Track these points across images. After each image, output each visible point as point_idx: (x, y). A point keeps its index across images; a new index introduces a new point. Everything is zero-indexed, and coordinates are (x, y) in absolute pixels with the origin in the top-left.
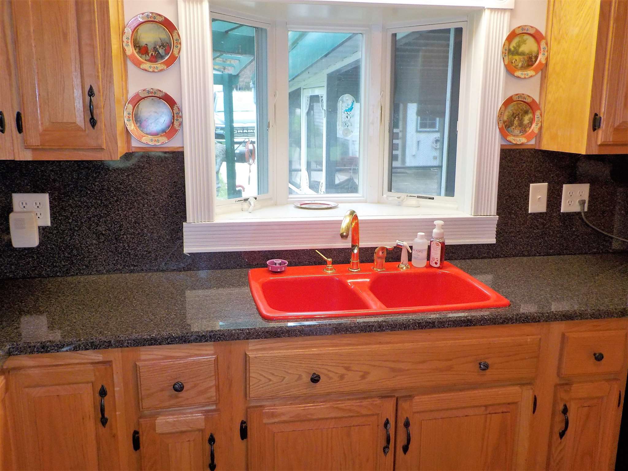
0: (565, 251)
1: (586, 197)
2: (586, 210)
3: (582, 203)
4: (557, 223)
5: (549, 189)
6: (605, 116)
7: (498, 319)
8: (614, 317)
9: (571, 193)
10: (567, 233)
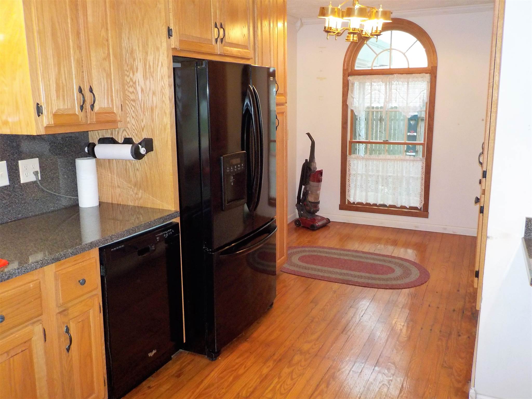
0: (31, 213)
1: (38, 169)
2: (40, 179)
3: (36, 173)
4: (20, 192)
5: (8, 166)
6: (45, 105)
7: (4, 276)
8: (86, 250)
9: (26, 167)
10: (29, 199)
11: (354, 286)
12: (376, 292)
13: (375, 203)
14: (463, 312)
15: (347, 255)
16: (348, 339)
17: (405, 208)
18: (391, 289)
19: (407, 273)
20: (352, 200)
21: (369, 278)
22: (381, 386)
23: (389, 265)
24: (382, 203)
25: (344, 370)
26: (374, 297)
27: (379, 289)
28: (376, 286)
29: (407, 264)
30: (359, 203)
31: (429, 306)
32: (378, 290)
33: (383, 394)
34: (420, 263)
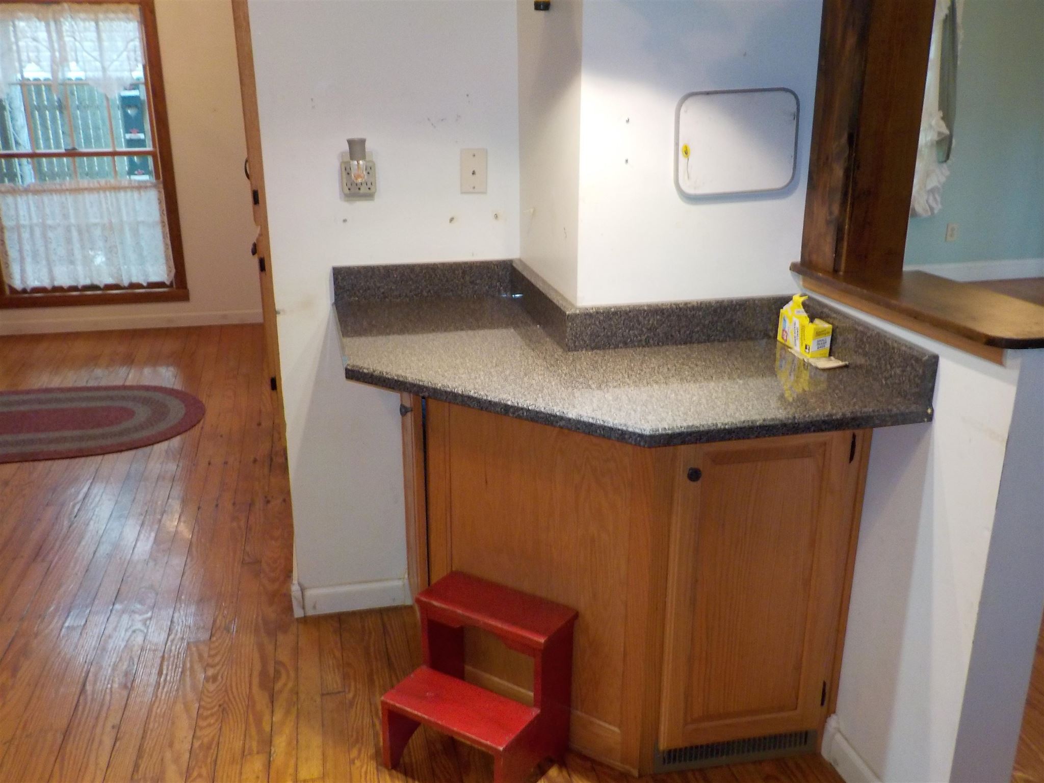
11: (49, 463)
12: (99, 462)
13: (73, 283)
14: (271, 460)
15: (24, 402)
16: (48, 569)
17: (139, 286)
18: (131, 449)
19: (160, 412)
20: (18, 284)
21: (81, 439)
22: (131, 636)
23: (124, 404)
24: (88, 282)
25: (46, 631)
26: (96, 473)
27: (106, 456)
28: (99, 451)
29: (158, 396)
30: (36, 290)
31: (209, 464)
32: (103, 458)
33: (136, 648)
34: (183, 390)
